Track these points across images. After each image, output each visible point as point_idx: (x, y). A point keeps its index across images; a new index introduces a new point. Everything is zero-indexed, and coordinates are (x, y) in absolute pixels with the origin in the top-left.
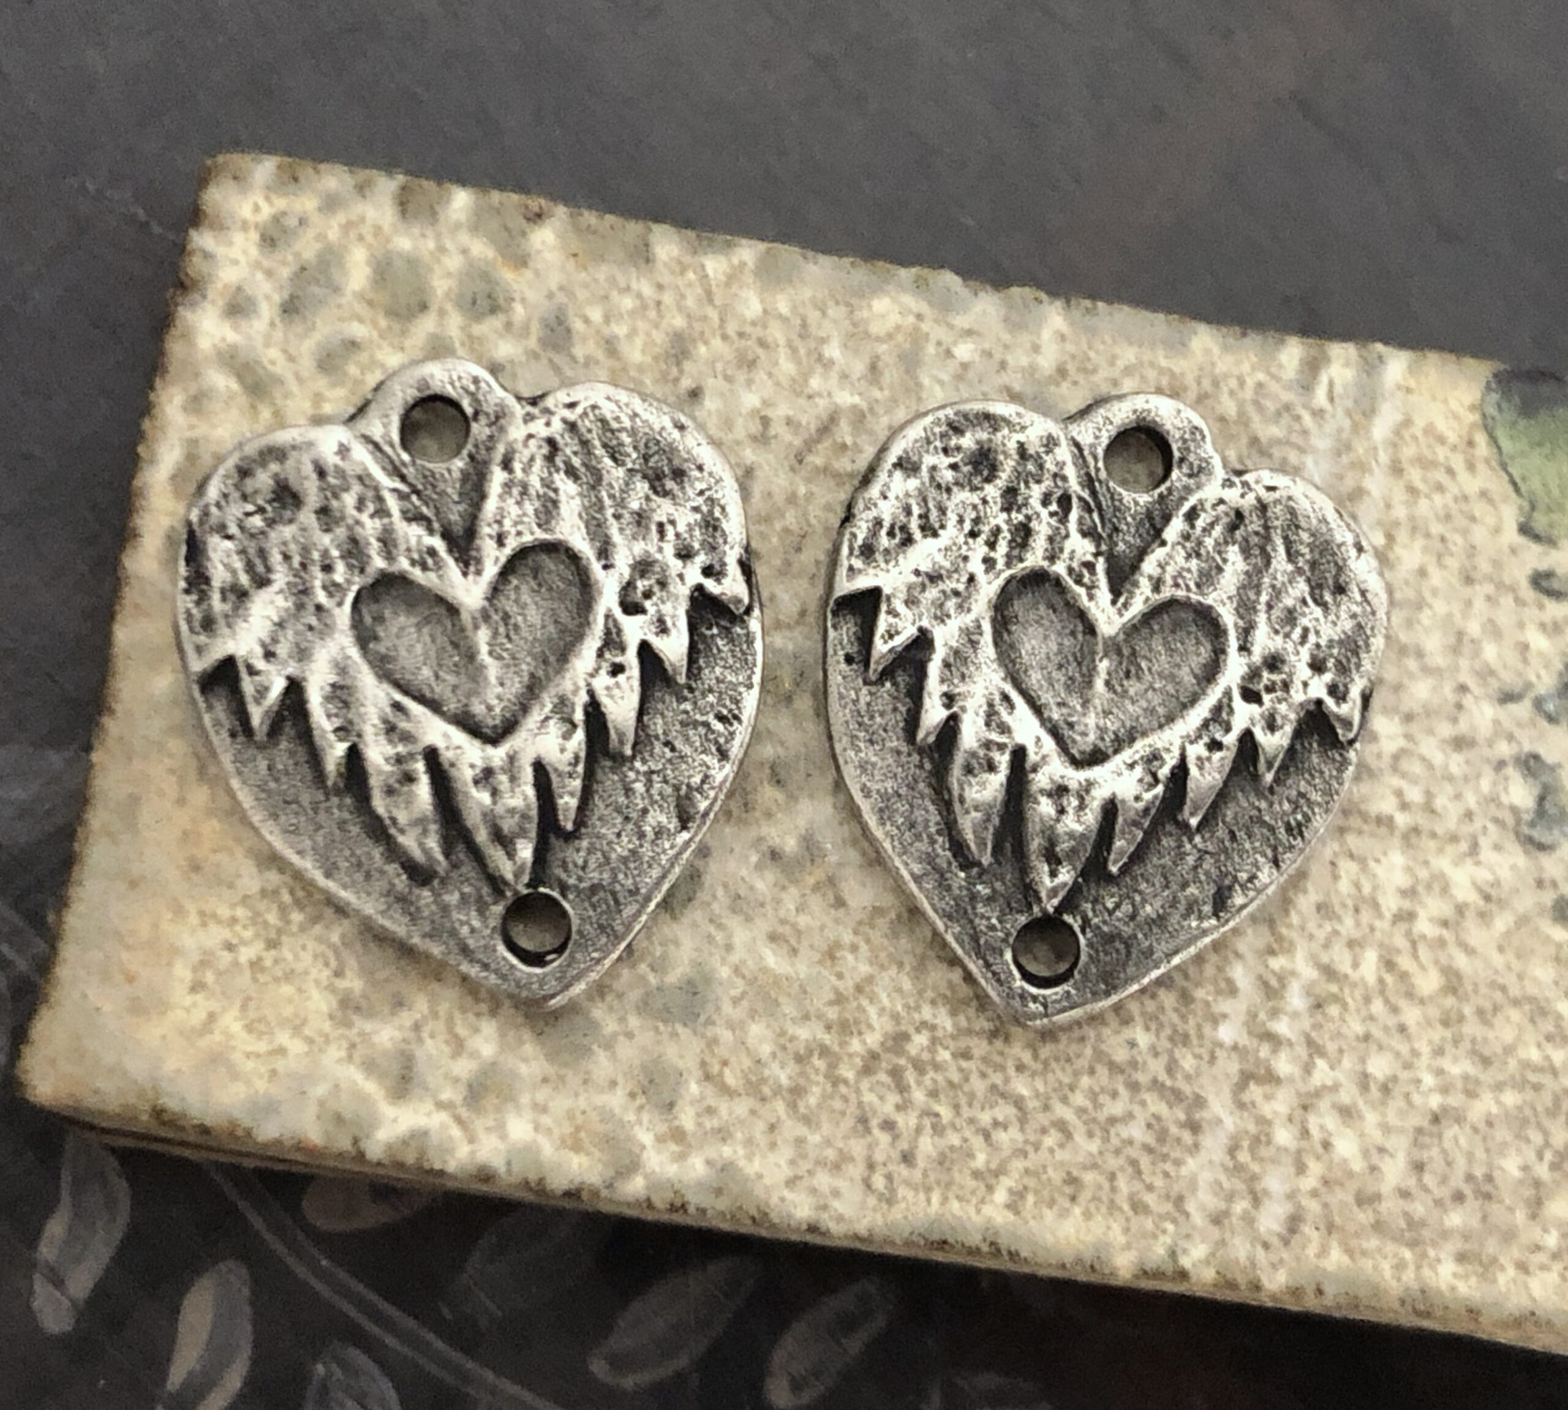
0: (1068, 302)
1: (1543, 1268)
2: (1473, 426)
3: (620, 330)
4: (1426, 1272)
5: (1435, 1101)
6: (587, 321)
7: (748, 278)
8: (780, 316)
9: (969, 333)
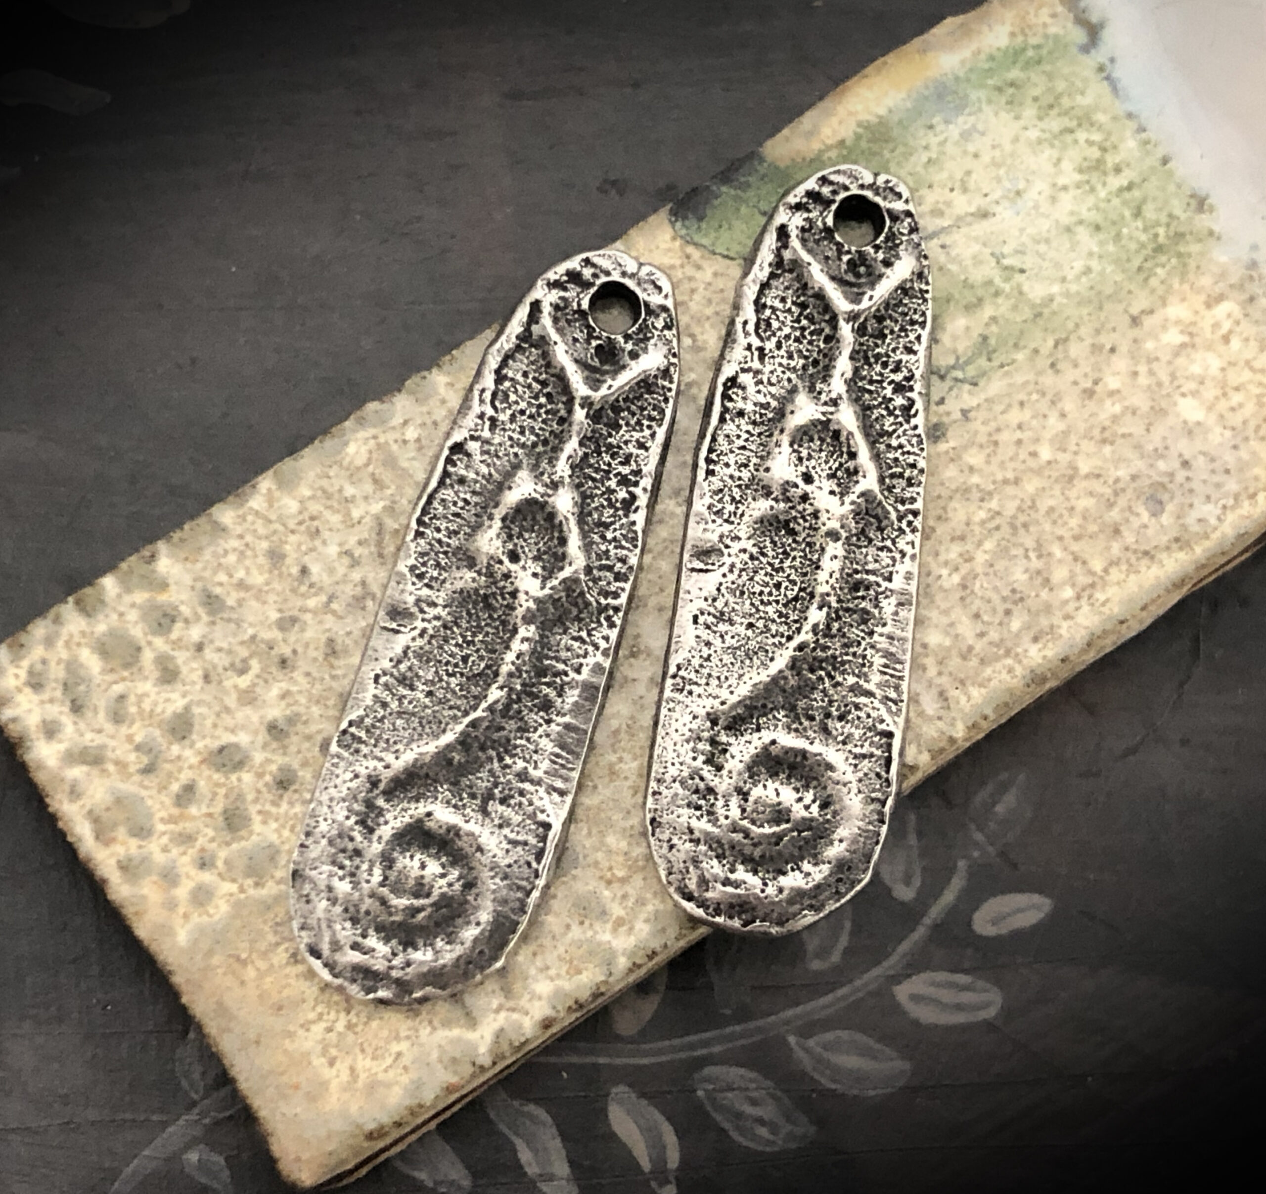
0: (439, 366)
1: (1077, 609)
2: (681, 246)
3: (240, 574)
4: (1025, 661)
5: (956, 579)
6: (221, 584)
7: (277, 494)
8: (310, 498)
9: (406, 423)
